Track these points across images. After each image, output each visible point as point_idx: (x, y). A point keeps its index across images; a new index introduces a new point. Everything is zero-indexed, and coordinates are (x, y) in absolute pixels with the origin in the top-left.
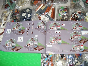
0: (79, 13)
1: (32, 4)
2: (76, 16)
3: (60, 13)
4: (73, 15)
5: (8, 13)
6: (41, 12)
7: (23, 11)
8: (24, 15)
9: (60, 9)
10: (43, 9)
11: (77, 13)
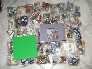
0: (55, 17)
1: (27, 13)
2: (54, 20)
3: (44, 18)
4: (52, 19)
5: (12, 19)
6: (33, 18)
7: (22, 18)
8: (23, 20)
9: (44, 16)
10: (34, 16)
11: (54, 18)
